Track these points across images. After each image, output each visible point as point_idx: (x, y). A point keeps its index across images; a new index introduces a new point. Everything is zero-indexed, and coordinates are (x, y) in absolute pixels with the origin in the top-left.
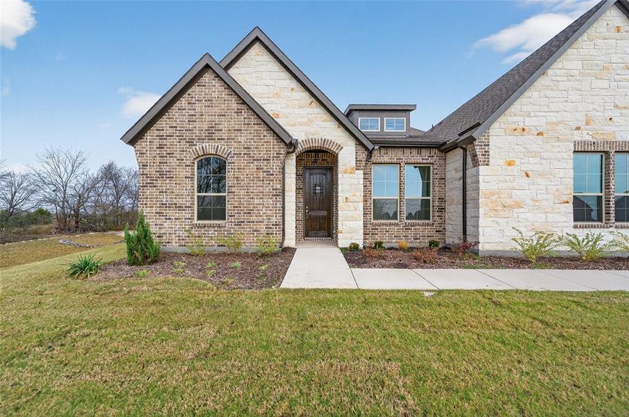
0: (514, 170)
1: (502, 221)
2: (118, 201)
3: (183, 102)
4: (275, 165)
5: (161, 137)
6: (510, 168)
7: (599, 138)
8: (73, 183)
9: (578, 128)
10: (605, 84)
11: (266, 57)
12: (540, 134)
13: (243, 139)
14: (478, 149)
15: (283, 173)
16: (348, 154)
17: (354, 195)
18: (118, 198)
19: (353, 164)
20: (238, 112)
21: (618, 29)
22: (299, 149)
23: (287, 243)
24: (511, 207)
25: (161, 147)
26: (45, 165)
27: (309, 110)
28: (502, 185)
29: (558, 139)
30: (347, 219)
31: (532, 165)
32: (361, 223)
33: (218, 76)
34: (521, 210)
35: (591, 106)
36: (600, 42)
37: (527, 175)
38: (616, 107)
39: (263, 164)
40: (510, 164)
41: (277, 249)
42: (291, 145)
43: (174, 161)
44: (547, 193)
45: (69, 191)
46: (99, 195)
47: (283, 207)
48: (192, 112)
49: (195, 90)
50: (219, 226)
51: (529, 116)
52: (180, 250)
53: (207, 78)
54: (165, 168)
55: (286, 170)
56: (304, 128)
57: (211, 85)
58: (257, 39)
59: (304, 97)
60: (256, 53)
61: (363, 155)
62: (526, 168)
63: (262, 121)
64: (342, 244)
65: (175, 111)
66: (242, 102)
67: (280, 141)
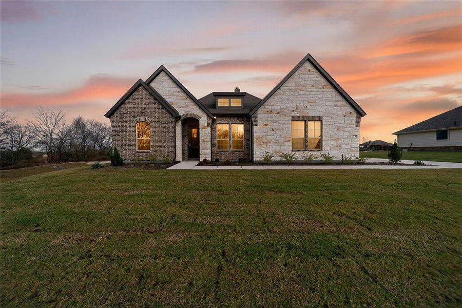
0: (268, 128)
1: (263, 149)
2: (84, 143)
3: (130, 99)
4: (171, 126)
5: (121, 114)
6: (266, 127)
7: (302, 115)
8: (56, 131)
9: (293, 111)
10: (304, 92)
11: (166, 78)
12: (278, 113)
13: (157, 115)
14: (253, 119)
15: (175, 129)
16: (204, 120)
17: (206, 138)
18: (84, 140)
19: (206, 125)
20: (155, 103)
21: (309, 70)
22: (182, 118)
23: (178, 159)
24: (266, 143)
25: (121, 119)
26: (38, 119)
27: (186, 101)
28: (263, 134)
29: (285, 115)
30: (204, 149)
31: (275, 125)
32: (210, 151)
33: (145, 88)
34: (270, 144)
35: (298, 102)
36: (302, 76)
37: (273, 130)
38: (308, 102)
39: (165, 126)
40: (266, 125)
41: (172, 161)
42: (177, 117)
43: (127, 125)
44: (281, 137)
45: (54, 136)
46: (73, 139)
47: (175, 144)
48: (134, 104)
49: (135, 94)
50: (147, 152)
51: (273, 106)
52: (131, 162)
53: (141, 89)
54: (123, 128)
55: (177, 128)
56: (184, 109)
57: (142, 92)
58: (162, 70)
59: (184, 95)
60: (162, 77)
61: (210, 121)
62: (272, 127)
63: (164, 107)
64: (201, 159)
65: (127, 103)
66: (155, 99)
67: (172, 115)
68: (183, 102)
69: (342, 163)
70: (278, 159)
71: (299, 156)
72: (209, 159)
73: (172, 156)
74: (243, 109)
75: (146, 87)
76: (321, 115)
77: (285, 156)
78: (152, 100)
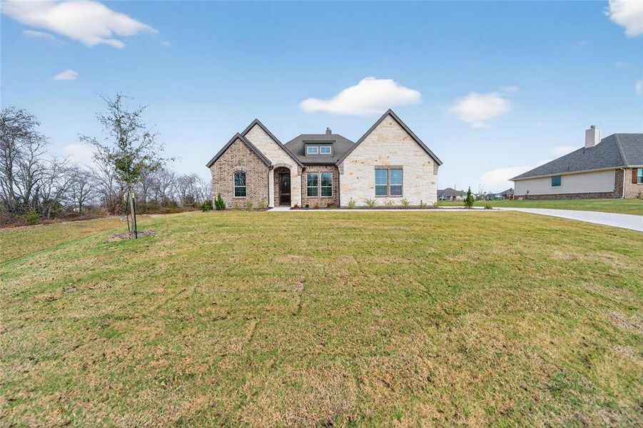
0: (353, 176)
1: (348, 195)
3: (229, 151)
4: (265, 175)
5: (220, 164)
7: (384, 164)
9: (376, 161)
10: (386, 144)
11: (260, 130)
12: (362, 163)
13: (252, 165)
14: (339, 169)
15: (268, 178)
16: (295, 170)
19: (297, 173)
20: (250, 154)
21: (391, 124)
22: (274, 168)
23: (270, 206)
24: (352, 190)
25: (221, 168)
27: (279, 152)
28: (349, 182)
29: (369, 165)
30: (294, 196)
31: (360, 174)
32: (300, 198)
33: (241, 140)
34: (355, 191)
35: (381, 152)
36: (384, 128)
37: (358, 178)
38: (390, 152)
39: (260, 175)
40: (351, 174)
41: (266, 207)
42: (271, 168)
43: (225, 174)
44: (365, 185)
47: (269, 191)
48: (232, 155)
49: (233, 146)
50: (244, 199)
51: (358, 156)
53: (238, 141)
54: (222, 177)
55: (270, 176)
56: (276, 159)
57: (239, 144)
58: (256, 123)
59: (276, 146)
60: (256, 129)
61: (301, 170)
62: (358, 175)
63: (259, 158)
64: (293, 206)
65: (225, 154)
66: (251, 150)
67: (266, 165)
68: (276, 152)
69: (421, 207)
70: (362, 204)
71: (381, 201)
72: (299, 204)
73: (266, 203)
74: (333, 156)
75: (242, 138)
76: (402, 164)
77: (368, 202)
78: (249, 152)
